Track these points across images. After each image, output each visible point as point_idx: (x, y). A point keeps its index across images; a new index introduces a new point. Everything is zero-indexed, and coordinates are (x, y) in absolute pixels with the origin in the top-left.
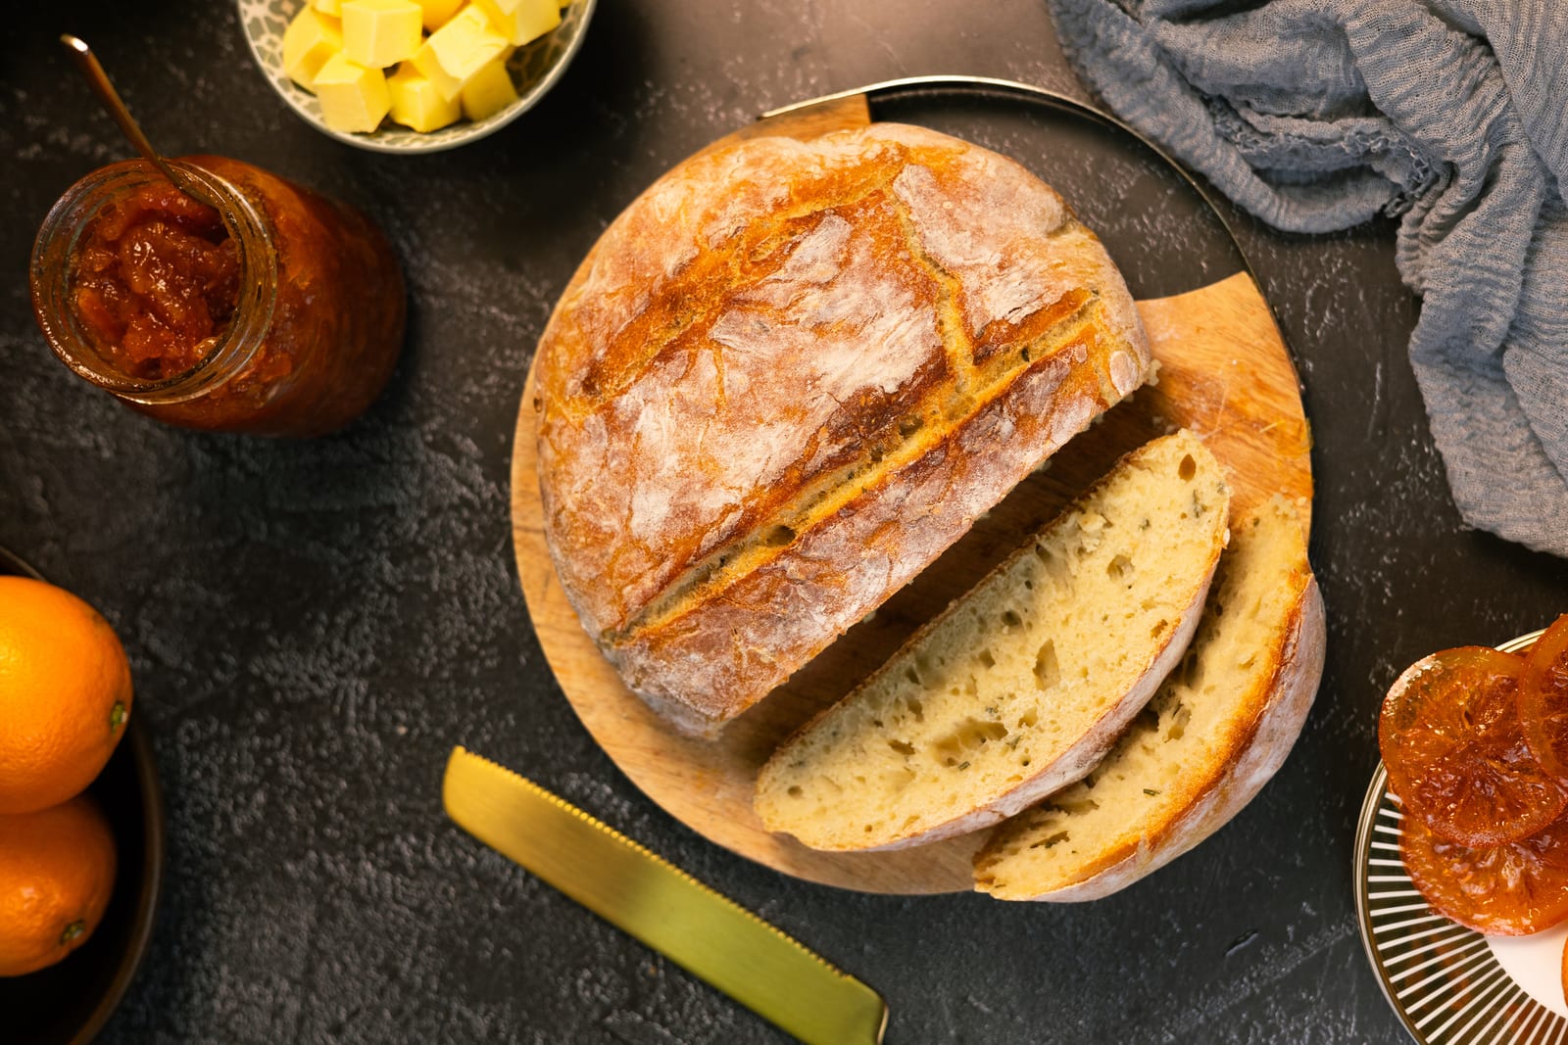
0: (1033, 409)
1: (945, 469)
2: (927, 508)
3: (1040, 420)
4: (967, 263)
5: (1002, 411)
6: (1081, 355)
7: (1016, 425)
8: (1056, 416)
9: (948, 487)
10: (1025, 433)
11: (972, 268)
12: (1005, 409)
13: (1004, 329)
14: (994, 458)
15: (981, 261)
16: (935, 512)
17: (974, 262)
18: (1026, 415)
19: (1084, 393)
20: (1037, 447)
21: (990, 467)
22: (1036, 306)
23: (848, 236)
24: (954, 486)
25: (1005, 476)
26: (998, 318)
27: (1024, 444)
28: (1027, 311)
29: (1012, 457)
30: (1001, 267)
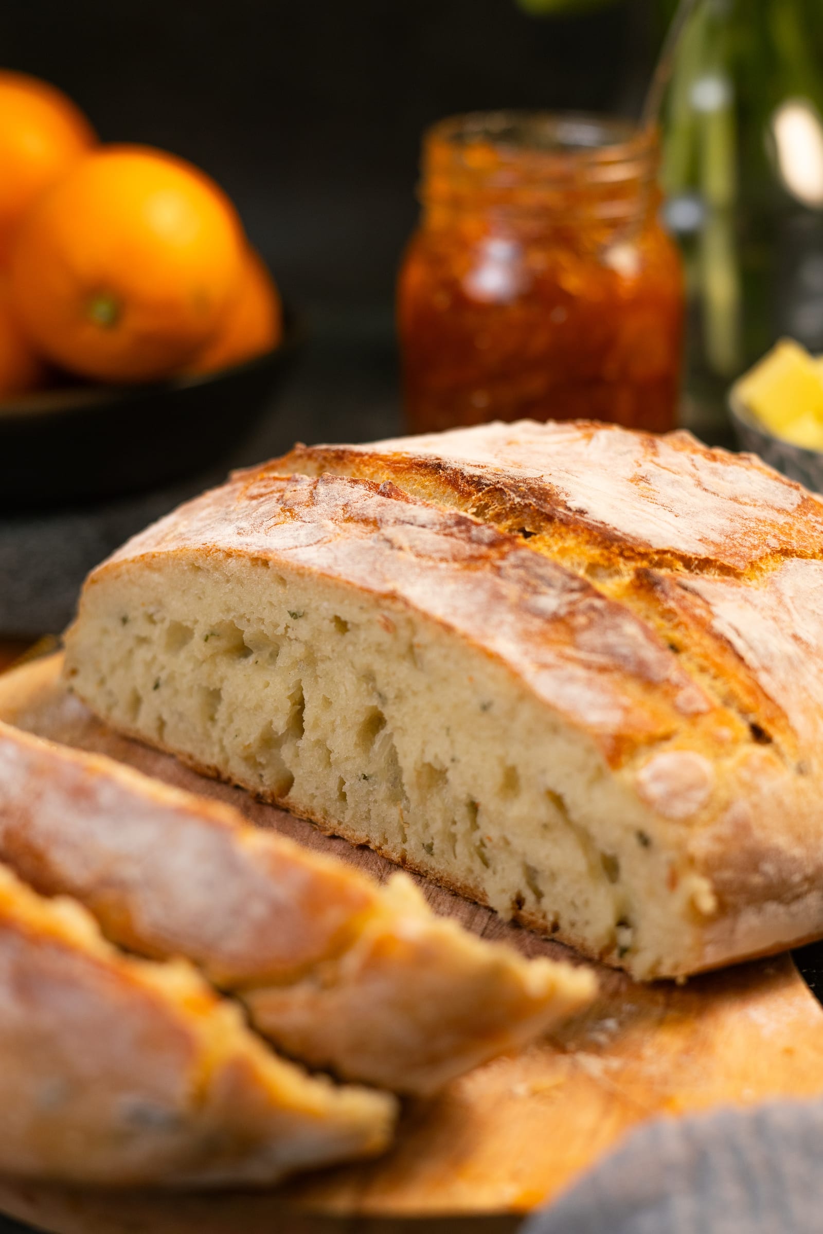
0: (586, 637)
1: (468, 549)
2: (406, 545)
3: (569, 651)
4: (787, 601)
5: (572, 591)
6: (690, 701)
7: (555, 619)
8: (581, 673)
9: (442, 560)
10: (543, 634)
11: (780, 602)
12: (576, 596)
13: (699, 612)
14: (497, 596)
15: (796, 616)
16: (401, 554)
17: (790, 606)
18: (572, 631)
19: (626, 710)
20: (526, 653)
21: (481, 596)
22: (749, 657)
23: (776, 505)
24: (443, 565)
25: (470, 617)
26: (714, 609)
27: (526, 636)
28: (739, 644)
29: (501, 623)
30: (796, 638)
